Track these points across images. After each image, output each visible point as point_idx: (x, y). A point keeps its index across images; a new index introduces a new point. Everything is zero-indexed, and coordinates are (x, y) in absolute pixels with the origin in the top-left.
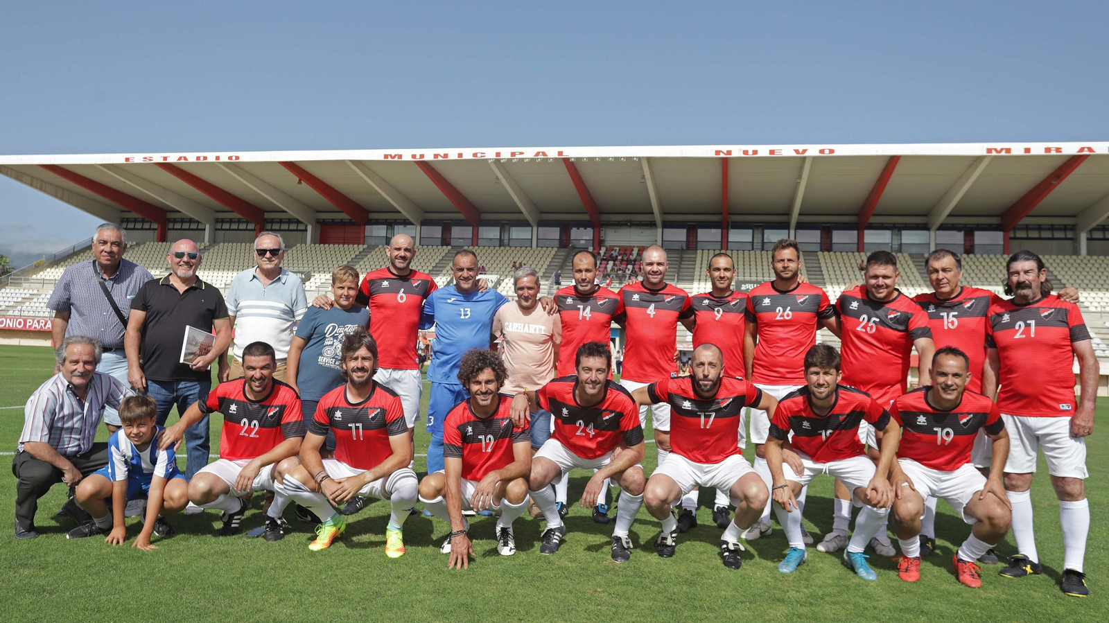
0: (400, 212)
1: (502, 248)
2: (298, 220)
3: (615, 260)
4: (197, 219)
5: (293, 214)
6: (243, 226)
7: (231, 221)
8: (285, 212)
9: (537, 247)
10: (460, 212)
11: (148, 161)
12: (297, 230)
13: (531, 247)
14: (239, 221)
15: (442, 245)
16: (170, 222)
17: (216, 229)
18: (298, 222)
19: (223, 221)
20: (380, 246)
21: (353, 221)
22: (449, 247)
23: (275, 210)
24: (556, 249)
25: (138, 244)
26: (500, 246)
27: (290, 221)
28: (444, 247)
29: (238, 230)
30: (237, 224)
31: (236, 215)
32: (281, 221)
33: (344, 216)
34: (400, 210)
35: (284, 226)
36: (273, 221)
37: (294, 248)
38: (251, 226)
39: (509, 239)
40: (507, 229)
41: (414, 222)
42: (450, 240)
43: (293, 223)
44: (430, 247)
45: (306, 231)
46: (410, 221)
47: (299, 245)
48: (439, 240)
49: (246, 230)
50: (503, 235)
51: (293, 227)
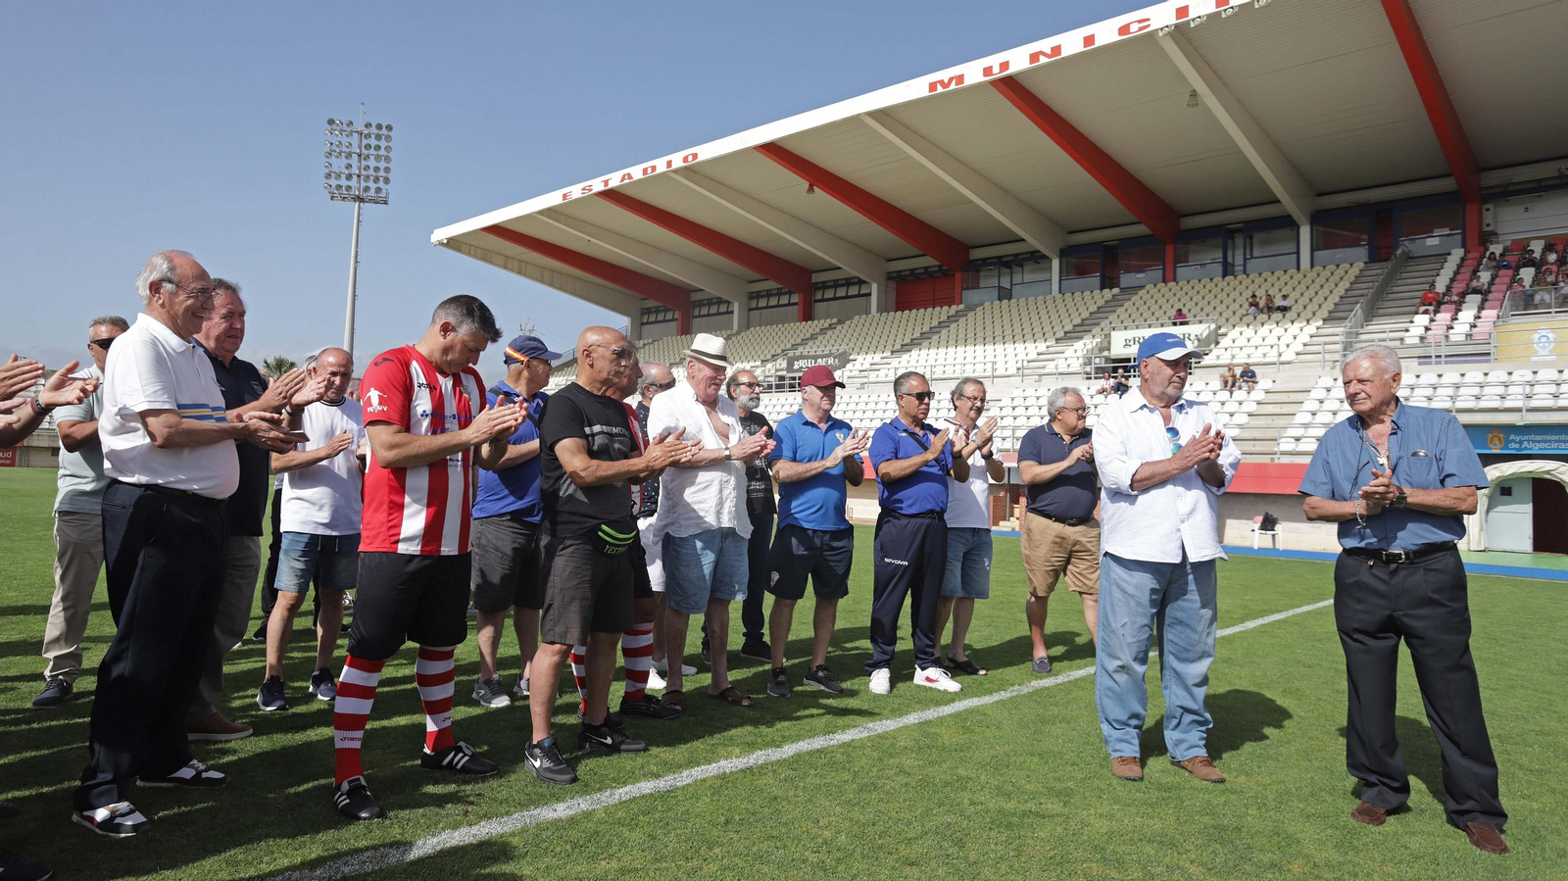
0: (1024, 240)
1: (1229, 278)
2: (859, 278)
3: (1538, 265)
4: (725, 298)
5: (850, 271)
6: (784, 300)
7: (769, 294)
8: (838, 268)
9: (1312, 266)
10: (1140, 223)
12: (859, 295)
13: (1298, 269)
14: (779, 293)
16: (695, 306)
17: (751, 309)
18: (861, 282)
19: (757, 295)
20: (987, 304)
21: (945, 268)
22: (1116, 291)
23: (824, 268)
24: (1362, 265)
26: (1225, 275)
27: (849, 282)
28: (1106, 291)
29: (778, 306)
30: (777, 298)
31: (771, 285)
32: (836, 284)
33: (928, 261)
34: (1022, 234)
35: (841, 292)
36: (824, 286)
37: (848, 322)
38: (795, 298)
39: (1245, 259)
40: (1240, 241)
41: (1045, 251)
42: (1118, 278)
43: (854, 284)
44: (1078, 294)
45: (870, 294)
46: (1039, 251)
47: (857, 317)
48: (1095, 280)
49: (789, 304)
50: (1230, 254)
51: (853, 291)
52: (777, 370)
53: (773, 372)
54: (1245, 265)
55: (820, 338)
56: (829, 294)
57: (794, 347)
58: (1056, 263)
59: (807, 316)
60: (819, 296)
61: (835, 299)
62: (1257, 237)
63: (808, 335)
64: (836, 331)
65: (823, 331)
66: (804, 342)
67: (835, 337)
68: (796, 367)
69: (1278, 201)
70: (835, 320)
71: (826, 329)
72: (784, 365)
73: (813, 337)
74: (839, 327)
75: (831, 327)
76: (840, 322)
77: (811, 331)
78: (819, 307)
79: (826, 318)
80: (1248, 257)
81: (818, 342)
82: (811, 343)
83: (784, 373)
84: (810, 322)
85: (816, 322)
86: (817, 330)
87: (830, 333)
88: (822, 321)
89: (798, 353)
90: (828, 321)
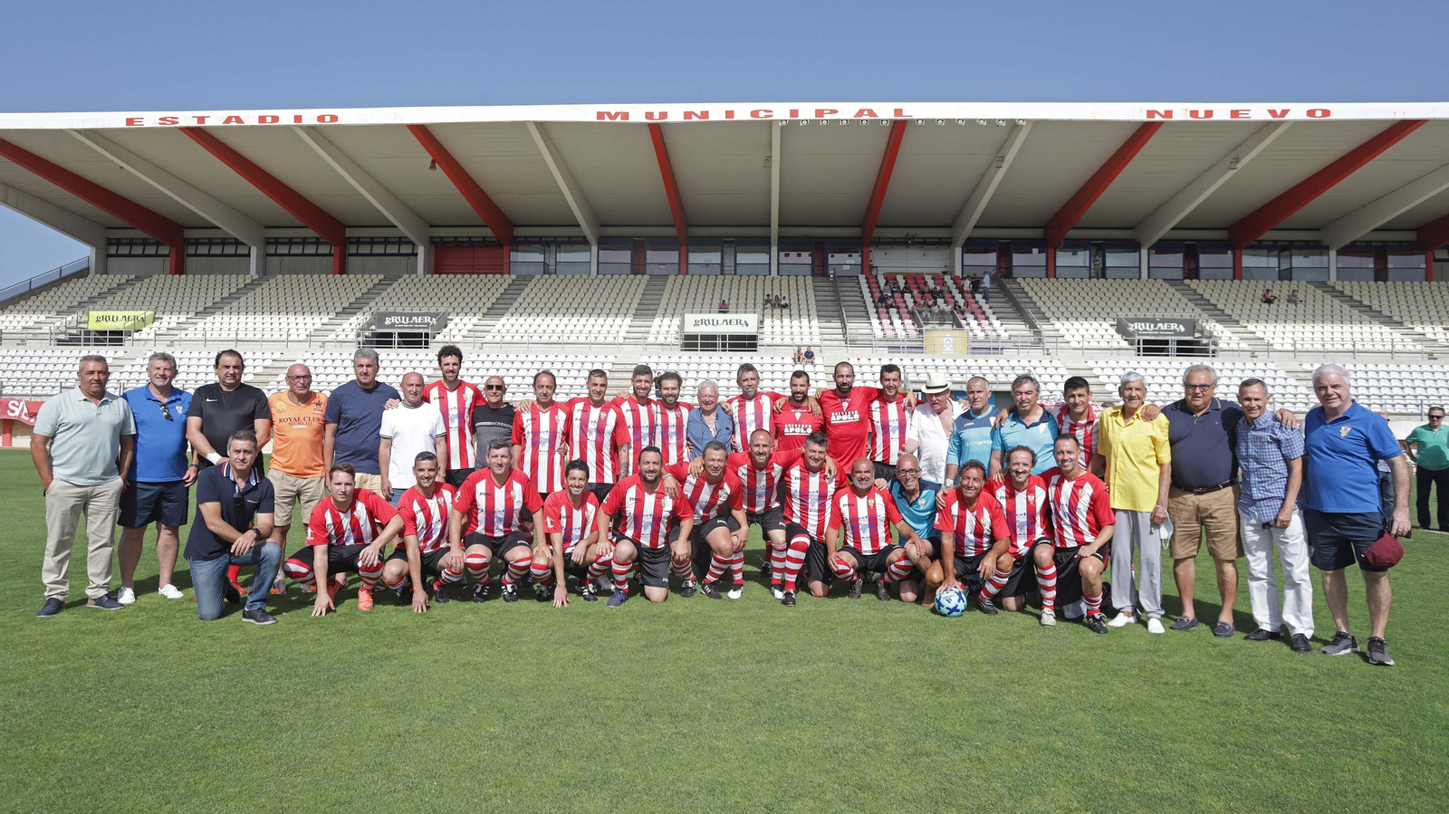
11: (169, 125)
25: (139, 279)
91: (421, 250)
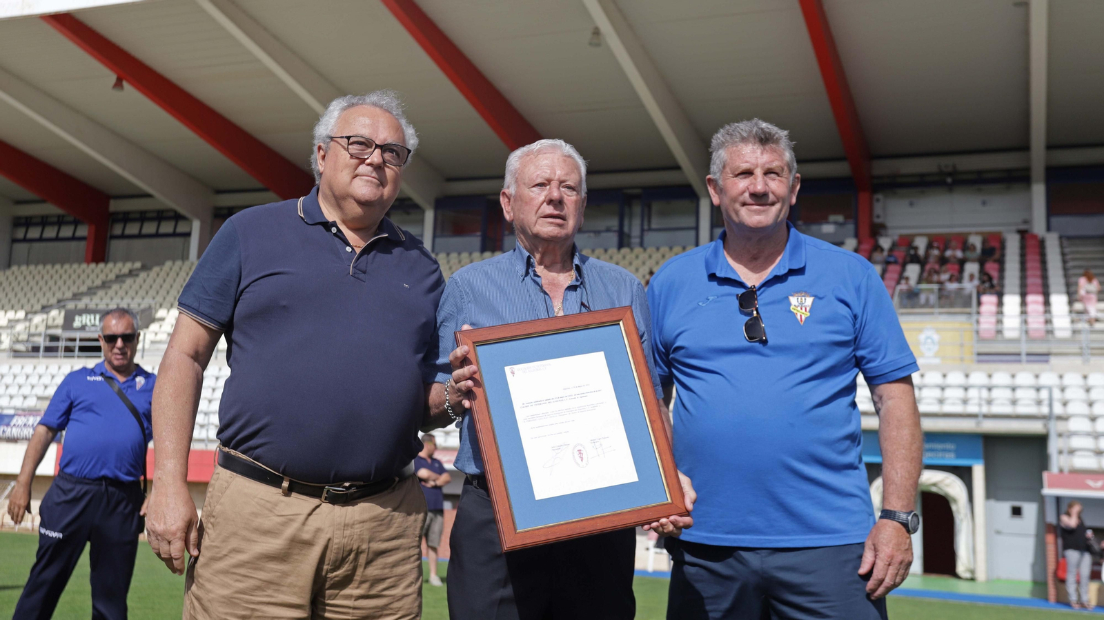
1: (625, 250)
2: (176, 212)
3: (922, 262)
5: (164, 199)
6: (67, 232)
7: (44, 222)
8: (148, 196)
12: (174, 234)
14: (60, 222)
15: (483, 250)
17: (14, 241)
18: (177, 217)
19: (27, 222)
23: (127, 193)
26: (621, 246)
27: (161, 216)
29: (57, 239)
30: (56, 228)
31: (50, 209)
32: (143, 217)
35: (150, 228)
36: (126, 218)
37: (156, 269)
38: (83, 231)
39: (643, 231)
40: (637, 209)
41: (417, 199)
42: (501, 240)
43: (168, 219)
44: (454, 256)
45: (188, 235)
46: (409, 199)
47: (168, 264)
48: (476, 240)
49: (73, 238)
50: (626, 222)
51: (167, 227)
52: (48, 327)
53: (42, 329)
54: (642, 237)
55: (115, 287)
56: (132, 229)
57: (76, 296)
58: (429, 216)
59: (99, 255)
60: (117, 230)
61: (140, 236)
62: (656, 206)
63: (98, 282)
64: (140, 280)
65: (120, 278)
66: (91, 291)
67: (136, 287)
68: (77, 323)
69: (677, 168)
70: (138, 265)
71: (125, 276)
72: (60, 320)
73: (105, 285)
74: (143, 275)
75: (132, 273)
76: (145, 268)
77: (102, 277)
78: (116, 246)
79: (125, 260)
80: (646, 227)
81: (111, 292)
82: (101, 293)
83: (58, 332)
84: (101, 265)
85: (110, 265)
86: (112, 276)
87: (129, 281)
88: (119, 265)
89: (81, 305)
90: (128, 266)
91: (196, 226)
